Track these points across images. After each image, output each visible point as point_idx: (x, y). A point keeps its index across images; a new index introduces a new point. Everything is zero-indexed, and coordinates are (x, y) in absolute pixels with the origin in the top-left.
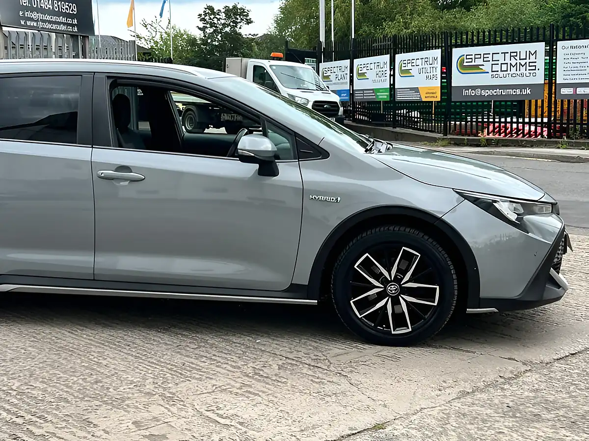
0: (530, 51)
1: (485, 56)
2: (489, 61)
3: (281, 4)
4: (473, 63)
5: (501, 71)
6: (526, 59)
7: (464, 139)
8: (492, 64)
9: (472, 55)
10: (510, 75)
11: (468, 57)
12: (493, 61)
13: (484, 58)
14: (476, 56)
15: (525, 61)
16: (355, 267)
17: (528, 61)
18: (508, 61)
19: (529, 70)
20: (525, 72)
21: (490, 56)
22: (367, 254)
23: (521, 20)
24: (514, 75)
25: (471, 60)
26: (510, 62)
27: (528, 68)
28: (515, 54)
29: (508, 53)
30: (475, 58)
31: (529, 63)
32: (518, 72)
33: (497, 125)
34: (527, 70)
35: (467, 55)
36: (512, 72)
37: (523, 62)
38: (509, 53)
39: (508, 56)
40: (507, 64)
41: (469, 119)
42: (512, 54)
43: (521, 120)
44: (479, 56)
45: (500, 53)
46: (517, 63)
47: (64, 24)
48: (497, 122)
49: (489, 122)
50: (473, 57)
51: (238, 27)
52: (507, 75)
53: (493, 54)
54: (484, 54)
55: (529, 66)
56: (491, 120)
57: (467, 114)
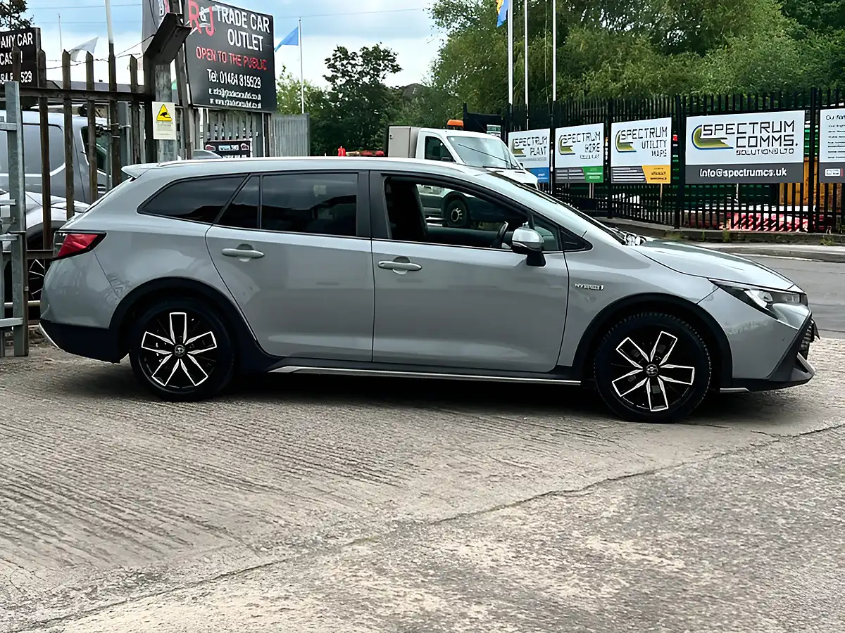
0: (785, 122)
1: (729, 127)
2: (734, 133)
3: (440, 45)
4: (713, 136)
5: (749, 146)
6: (781, 131)
7: (702, 233)
8: (737, 138)
9: (712, 125)
10: (760, 151)
11: (706, 128)
12: (738, 133)
13: (727, 129)
14: (717, 127)
15: (779, 134)
16: (617, 349)
17: (783, 134)
18: (757, 133)
19: (785, 145)
20: (779, 148)
21: (735, 127)
22: (628, 338)
24: (766, 152)
25: (710, 132)
26: (761, 135)
27: (783, 143)
28: (767, 125)
29: (757, 123)
30: (715, 130)
31: (785, 136)
32: (771, 148)
33: (743, 214)
34: (782, 145)
35: (705, 126)
36: (763, 148)
37: (777, 135)
38: (759, 124)
39: (757, 127)
40: (756, 137)
41: (707, 207)
42: (763, 125)
43: (774, 209)
44: (721, 127)
45: (748, 124)
46: (769, 137)
47: (249, 100)
48: (744, 211)
49: (733, 212)
50: (713, 128)
51: (381, 76)
52: (757, 152)
53: (738, 124)
54: (727, 125)
55: (785, 140)
56: (736, 208)
57: (704, 199)
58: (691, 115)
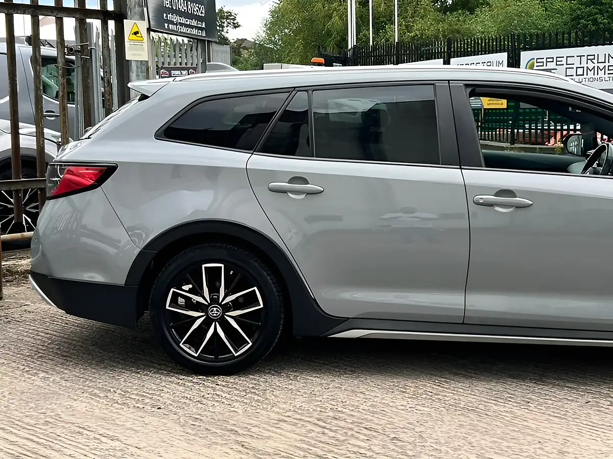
0: (609, 54)
1: (558, 59)
2: (563, 65)
4: (544, 67)
5: (576, 75)
6: (605, 62)
8: (566, 68)
9: (543, 58)
10: (587, 80)
11: (538, 61)
12: (567, 64)
13: (557, 61)
14: (548, 60)
15: (604, 64)
17: (607, 64)
18: (584, 64)
19: (609, 74)
20: (603, 76)
21: (564, 60)
23: (527, 22)
24: (591, 80)
25: (541, 64)
26: (587, 65)
27: (607, 72)
28: (593, 57)
29: (584, 56)
30: (547, 62)
31: (609, 66)
32: (596, 76)
33: (565, 133)
34: (606, 73)
35: (537, 59)
36: (589, 76)
37: (601, 66)
38: (586, 56)
39: (584, 59)
40: (584, 67)
41: (527, 126)
42: (589, 57)
44: (551, 60)
45: (575, 56)
46: (594, 67)
47: (196, 27)
48: (565, 130)
49: (556, 130)
50: (544, 60)
52: (584, 80)
53: (567, 57)
54: (557, 57)
55: (609, 70)
56: (559, 128)
57: (525, 121)
58: (525, 49)
